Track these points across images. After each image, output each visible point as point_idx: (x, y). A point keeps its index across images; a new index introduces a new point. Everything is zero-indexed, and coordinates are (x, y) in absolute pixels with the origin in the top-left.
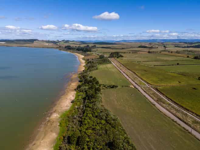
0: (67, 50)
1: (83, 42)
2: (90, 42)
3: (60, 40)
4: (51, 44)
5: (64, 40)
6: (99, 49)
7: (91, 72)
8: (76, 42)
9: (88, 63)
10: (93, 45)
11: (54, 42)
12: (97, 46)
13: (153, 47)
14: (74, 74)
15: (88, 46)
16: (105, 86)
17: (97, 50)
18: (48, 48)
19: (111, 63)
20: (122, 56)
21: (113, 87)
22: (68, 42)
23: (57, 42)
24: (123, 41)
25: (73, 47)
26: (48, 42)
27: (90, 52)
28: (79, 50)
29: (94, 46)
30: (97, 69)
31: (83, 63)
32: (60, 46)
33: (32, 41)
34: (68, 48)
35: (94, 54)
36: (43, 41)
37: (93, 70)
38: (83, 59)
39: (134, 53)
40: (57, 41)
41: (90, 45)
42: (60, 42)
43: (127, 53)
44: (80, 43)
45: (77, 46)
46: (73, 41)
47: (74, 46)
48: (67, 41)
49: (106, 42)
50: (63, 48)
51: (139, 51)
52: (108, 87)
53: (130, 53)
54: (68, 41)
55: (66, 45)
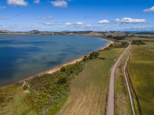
4: (100, 34)
5: (111, 31)
8: (121, 32)
11: (103, 33)
15: (127, 35)
19: (126, 48)
21: (103, 59)
26: (99, 32)
27: (122, 40)
32: (105, 36)
33: (89, 32)
34: (109, 37)
36: (96, 32)
40: (106, 32)
41: (129, 35)
54: (114, 31)
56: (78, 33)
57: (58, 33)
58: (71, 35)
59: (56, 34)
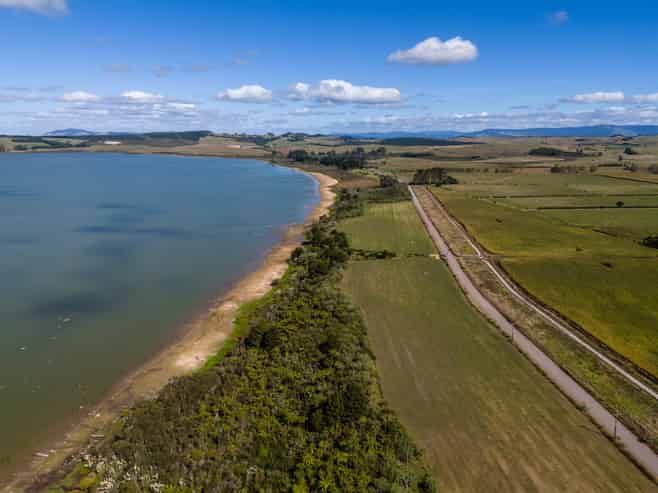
0: (291, 164)
1: (347, 139)
2: (370, 139)
3: (277, 134)
4: (248, 147)
5: (289, 133)
6: (390, 160)
7: (342, 221)
9: (342, 200)
10: (376, 147)
11: (258, 140)
12: (390, 149)
13: (585, 152)
14: (294, 226)
15: (360, 150)
16: (362, 254)
17: (384, 163)
18: (238, 156)
19: (410, 200)
20: (454, 182)
21: (383, 255)
22: (302, 140)
23: (268, 140)
24: (486, 131)
25: (313, 153)
26: (242, 139)
27: (361, 168)
28: (327, 164)
29: (379, 151)
30: (359, 215)
31: (327, 200)
32: (274, 153)
33: (195, 136)
34: (298, 158)
35: (371, 175)
36: (225, 136)
37: (347, 217)
38: (333, 189)
39: (503, 172)
40: (269, 137)
41: (367, 149)
42: (278, 138)
43: (479, 171)
44: (338, 142)
45: (326, 150)
46: (319, 135)
47: (317, 150)
48: (299, 137)
49: (428, 136)
50: (282, 157)
51: (522, 165)
52: (371, 255)
53: (486, 170)
54: (303, 135)
55: (294, 147)
56: (143, 139)
57: (38, 139)
58: (110, 148)
59: (30, 145)
